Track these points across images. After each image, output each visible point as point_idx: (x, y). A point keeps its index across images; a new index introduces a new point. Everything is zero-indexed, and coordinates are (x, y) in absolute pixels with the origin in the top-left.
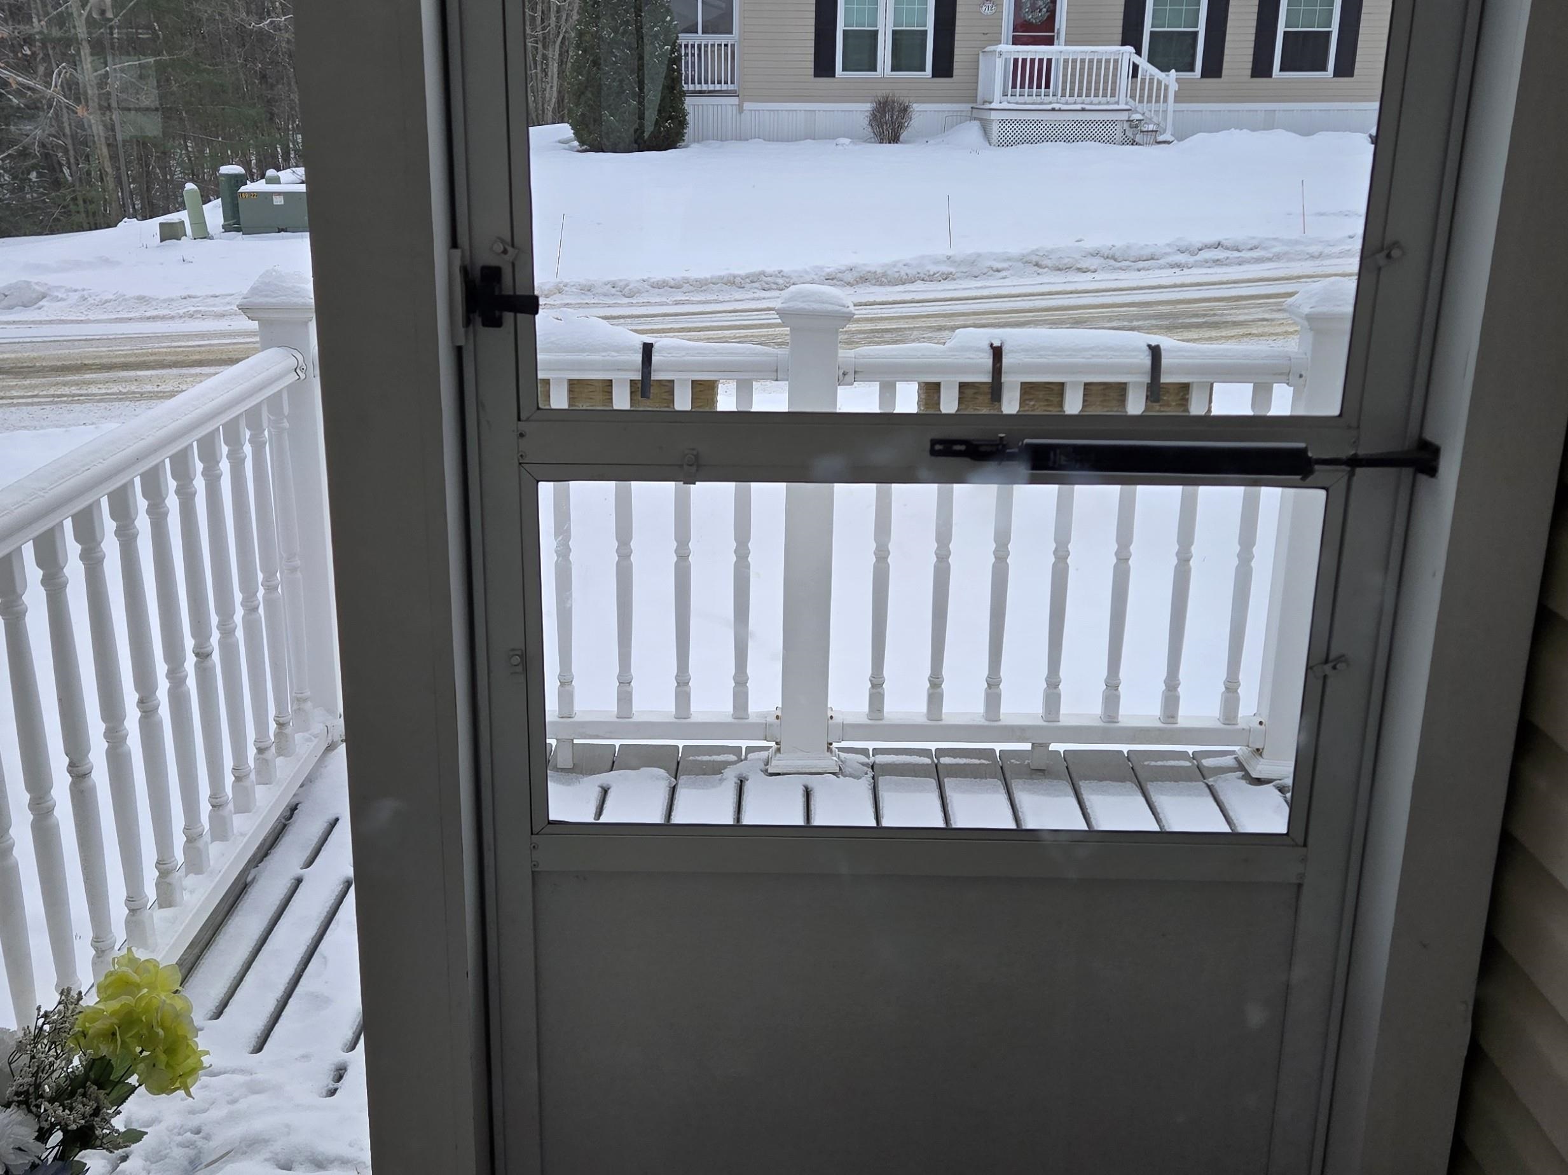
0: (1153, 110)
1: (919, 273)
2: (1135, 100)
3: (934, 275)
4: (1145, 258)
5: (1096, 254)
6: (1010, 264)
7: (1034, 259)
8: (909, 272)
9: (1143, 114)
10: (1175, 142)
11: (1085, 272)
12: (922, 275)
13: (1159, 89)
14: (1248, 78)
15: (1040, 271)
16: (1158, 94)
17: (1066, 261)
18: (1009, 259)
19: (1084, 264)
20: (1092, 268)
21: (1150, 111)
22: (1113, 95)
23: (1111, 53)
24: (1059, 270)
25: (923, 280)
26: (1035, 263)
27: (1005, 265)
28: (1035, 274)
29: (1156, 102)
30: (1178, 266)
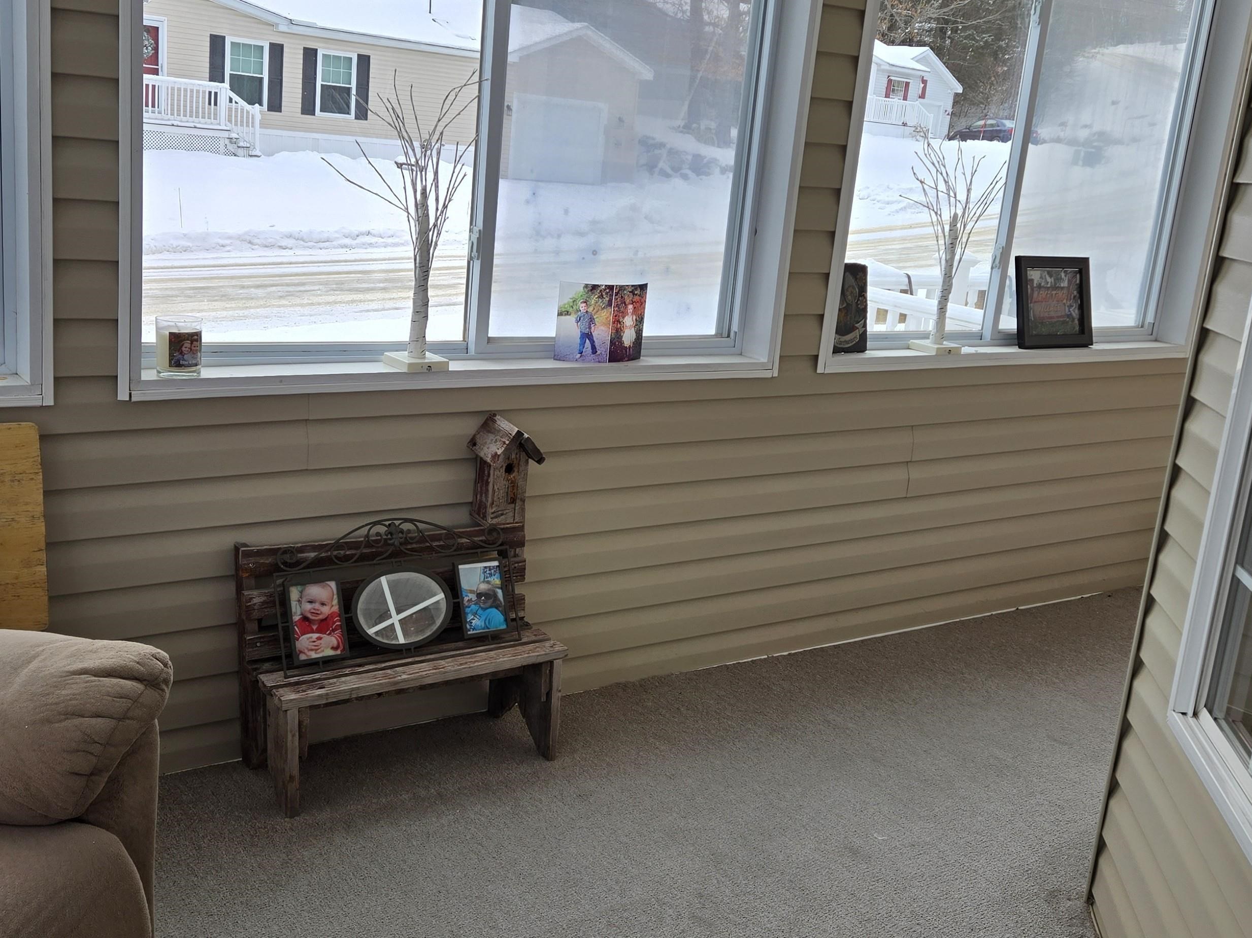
0: (245, 131)
1: (164, 246)
2: (231, 123)
3: (177, 247)
4: (323, 241)
5: (290, 236)
6: (231, 241)
7: (248, 238)
8: (156, 244)
9: (238, 134)
10: (263, 156)
11: (284, 249)
12: (167, 248)
13: (248, 118)
14: (299, 115)
15: (254, 247)
16: (248, 121)
17: (270, 240)
18: (230, 238)
19: (283, 244)
20: (289, 246)
21: (243, 133)
22: (215, 119)
23: (212, 87)
24: (266, 246)
25: (168, 251)
26: (249, 240)
27: (228, 242)
28: (251, 250)
29: (247, 126)
30: (345, 246)
